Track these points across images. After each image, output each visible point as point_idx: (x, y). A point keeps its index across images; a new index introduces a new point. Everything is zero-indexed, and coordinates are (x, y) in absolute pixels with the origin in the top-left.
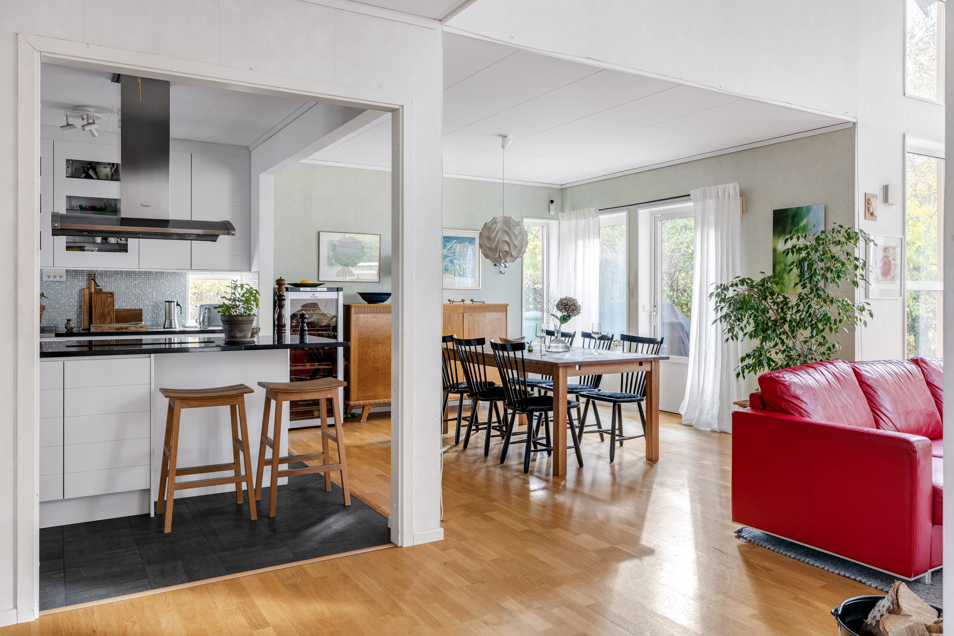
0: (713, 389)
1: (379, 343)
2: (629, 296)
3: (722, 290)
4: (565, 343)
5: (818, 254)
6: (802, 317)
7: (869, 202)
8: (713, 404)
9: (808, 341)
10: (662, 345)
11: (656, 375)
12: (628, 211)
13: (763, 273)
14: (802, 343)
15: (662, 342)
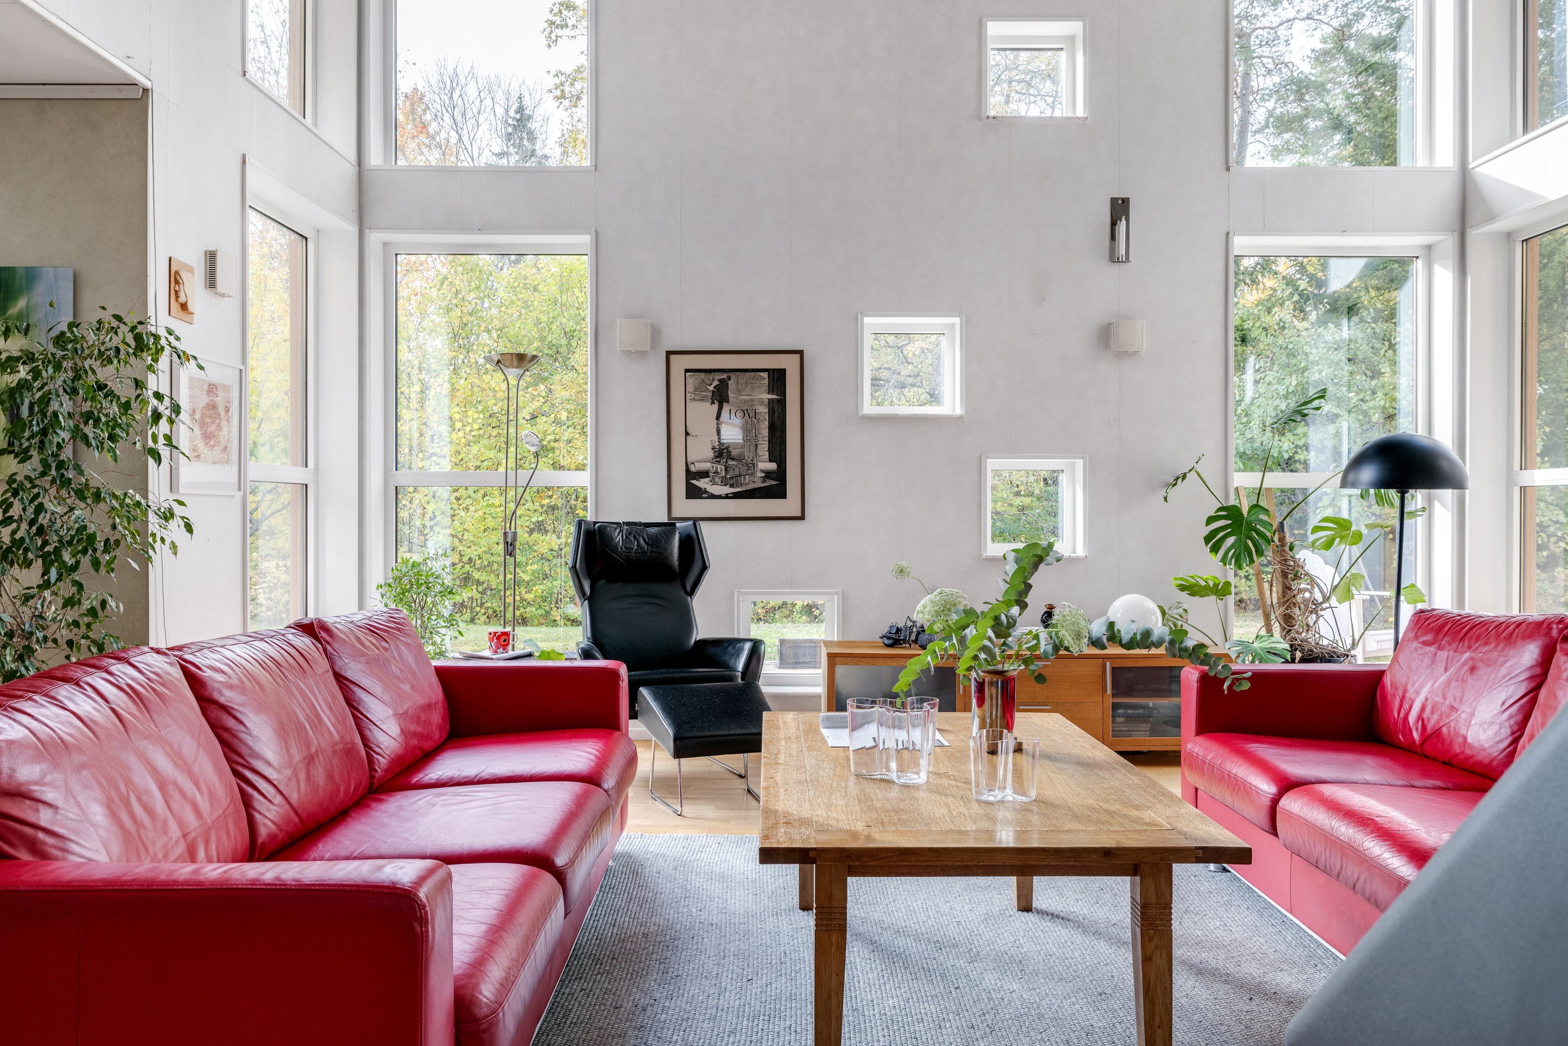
5: (62, 377)
6: (17, 536)
7: (178, 278)
9: (32, 597)
14: (18, 604)
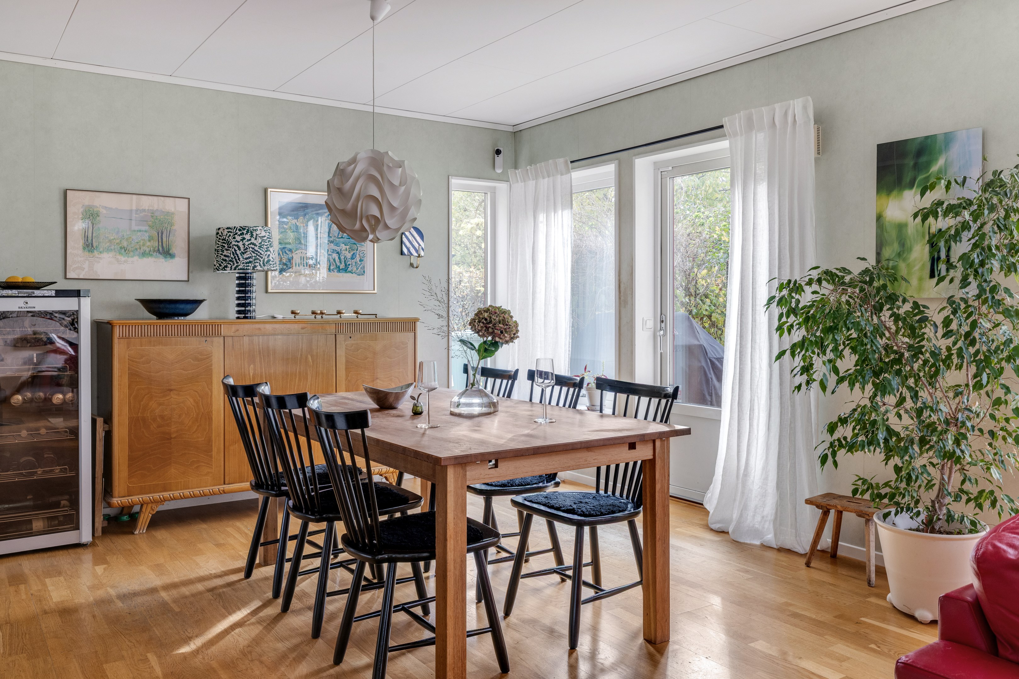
0: (765, 468)
1: (171, 390)
2: (620, 303)
3: (791, 291)
4: (486, 395)
8: (764, 495)
10: (675, 401)
11: (663, 467)
12: (616, 162)
13: (864, 259)
15: (674, 395)
